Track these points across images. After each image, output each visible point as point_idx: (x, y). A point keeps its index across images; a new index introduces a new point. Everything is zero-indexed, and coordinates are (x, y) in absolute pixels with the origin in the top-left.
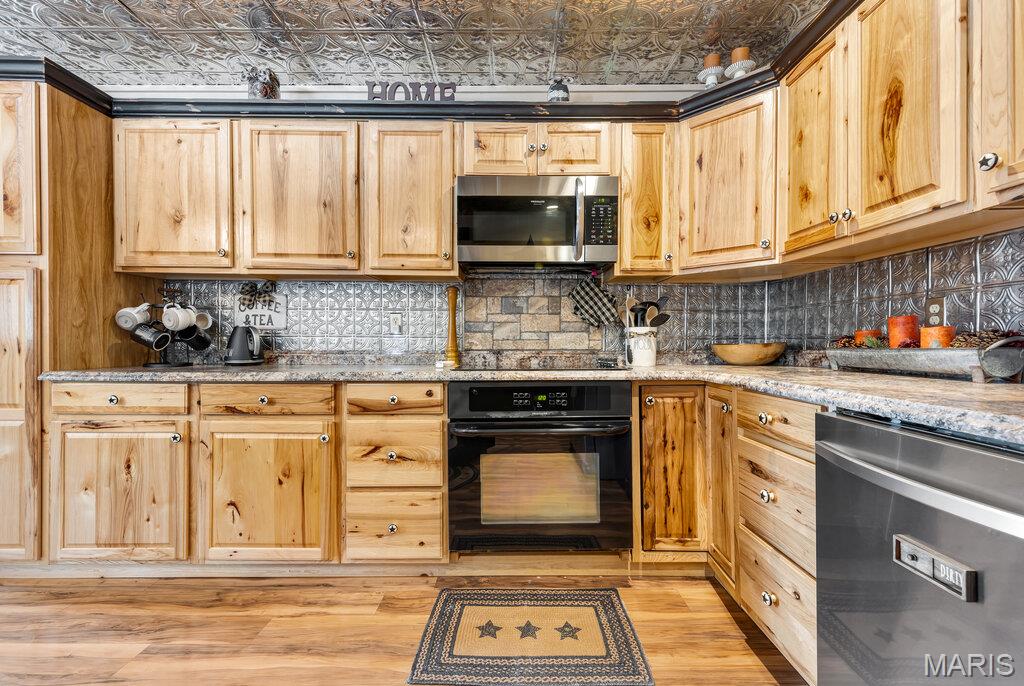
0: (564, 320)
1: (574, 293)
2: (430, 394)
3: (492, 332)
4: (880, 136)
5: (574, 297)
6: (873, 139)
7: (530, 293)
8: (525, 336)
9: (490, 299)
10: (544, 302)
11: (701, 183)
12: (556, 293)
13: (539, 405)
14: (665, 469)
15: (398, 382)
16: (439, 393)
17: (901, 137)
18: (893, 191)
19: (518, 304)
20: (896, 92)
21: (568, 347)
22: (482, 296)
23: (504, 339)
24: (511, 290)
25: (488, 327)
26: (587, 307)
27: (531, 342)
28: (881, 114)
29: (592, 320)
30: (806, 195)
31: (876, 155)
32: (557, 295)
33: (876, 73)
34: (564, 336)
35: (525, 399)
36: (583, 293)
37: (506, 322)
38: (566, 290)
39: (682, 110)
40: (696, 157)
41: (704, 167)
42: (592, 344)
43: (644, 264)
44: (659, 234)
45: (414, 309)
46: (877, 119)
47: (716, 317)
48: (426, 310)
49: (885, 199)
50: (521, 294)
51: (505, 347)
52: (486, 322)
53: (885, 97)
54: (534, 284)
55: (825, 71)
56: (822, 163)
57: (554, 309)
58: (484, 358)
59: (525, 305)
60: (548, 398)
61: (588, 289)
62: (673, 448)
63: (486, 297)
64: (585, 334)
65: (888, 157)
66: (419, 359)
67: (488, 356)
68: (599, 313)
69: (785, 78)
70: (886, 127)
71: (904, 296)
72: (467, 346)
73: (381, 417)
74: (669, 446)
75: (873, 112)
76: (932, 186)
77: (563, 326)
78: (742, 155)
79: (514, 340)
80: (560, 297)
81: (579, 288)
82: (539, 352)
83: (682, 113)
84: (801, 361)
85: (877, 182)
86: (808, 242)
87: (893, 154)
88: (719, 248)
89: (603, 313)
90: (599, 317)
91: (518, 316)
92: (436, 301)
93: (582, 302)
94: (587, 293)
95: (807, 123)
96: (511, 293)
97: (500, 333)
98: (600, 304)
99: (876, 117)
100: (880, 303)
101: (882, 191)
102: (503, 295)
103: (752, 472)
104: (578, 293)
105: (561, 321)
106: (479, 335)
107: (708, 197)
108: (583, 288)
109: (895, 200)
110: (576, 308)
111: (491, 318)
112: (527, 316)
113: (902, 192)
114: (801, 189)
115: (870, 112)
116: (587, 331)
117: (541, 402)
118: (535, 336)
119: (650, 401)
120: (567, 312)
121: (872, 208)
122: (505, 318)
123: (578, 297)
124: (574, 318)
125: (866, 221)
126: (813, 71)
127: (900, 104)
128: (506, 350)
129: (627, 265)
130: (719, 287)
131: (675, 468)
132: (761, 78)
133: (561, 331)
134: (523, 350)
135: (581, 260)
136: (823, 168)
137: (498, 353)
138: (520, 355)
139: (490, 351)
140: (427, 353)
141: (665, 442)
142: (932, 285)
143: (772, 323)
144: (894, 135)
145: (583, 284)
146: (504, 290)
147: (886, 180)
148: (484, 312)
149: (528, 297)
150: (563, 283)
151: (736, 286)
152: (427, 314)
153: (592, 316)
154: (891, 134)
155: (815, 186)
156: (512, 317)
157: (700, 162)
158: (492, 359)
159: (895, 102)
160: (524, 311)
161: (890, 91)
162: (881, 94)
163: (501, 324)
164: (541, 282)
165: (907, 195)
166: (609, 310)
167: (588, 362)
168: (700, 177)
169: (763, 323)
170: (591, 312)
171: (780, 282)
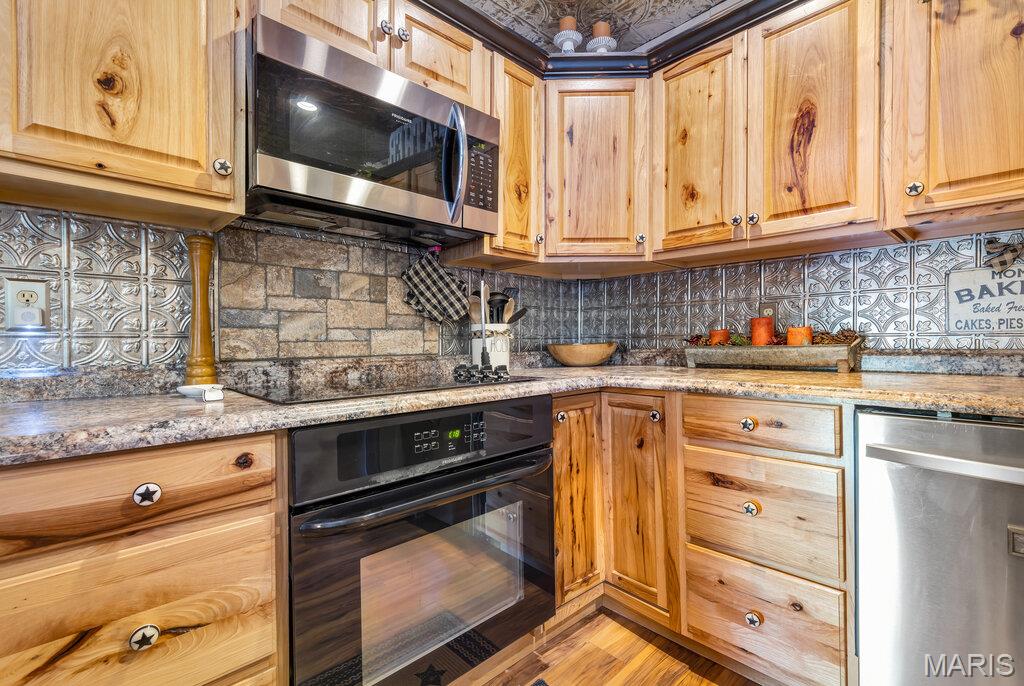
0: (392, 311)
1: (411, 272)
2: (244, 462)
3: (277, 328)
4: (788, 150)
5: (410, 279)
6: (779, 152)
7: (342, 267)
8: (335, 334)
9: (272, 272)
10: (364, 282)
11: (572, 160)
12: (380, 271)
13: (451, 447)
14: (572, 498)
15: (165, 447)
16: (267, 457)
17: (813, 154)
18: (804, 202)
19: (323, 282)
20: (808, 112)
21: (398, 351)
22: (257, 263)
23: (297, 341)
24: (311, 257)
25: (268, 319)
26: (428, 294)
27: (345, 344)
28: (790, 130)
29: (435, 313)
30: (692, 195)
31: (783, 168)
32: (381, 273)
33: (785, 91)
34: (390, 335)
35: (429, 441)
36: (423, 274)
37: (302, 312)
38: (395, 268)
39: (550, 67)
40: (567, 128)
41: (576, 141)
42: (428, 345)
43: (515, 244)
44: (529, 208)
45: (85, 274)
46: (786, 135)
47: (543, 313)
48: (119, 278)
49: (794, 209)
50: (326, 266)
51: (300, 352)
52: (265, 309)
53: (795, 116)
54: (348, 252)
55: (718, 76)
56: (715, 165)
57: (378, 296)
58: (266, 373)
59: (334, 286)
60: (462, 434)
61: (429, 269)
62: (578, 471)
63: (264, 266)
64: (419, 333)
65: (798, 170)
66: (108, 385)
67: (272, 370)
68: (445, 304)
69: (662, 71)
70: (795, 143)
71: (738, 301)
72: (226, 353)
73: (90, 550)
74: (575, 469)
75: (780, 126)
76: (847, 203)
77: (391, 320)
78: (615, 139)
79: (317, 341)
80: (386, 276)
81: (418, 267)
82: (358, 360)
83: (550, 70)
84: (630, 360)
85: (784, 194)
86: (695, 241)
87: (804, 169)
88: (591, 236)
89: (452, 305)
90: (445, 309)
91: (322, 301)
92: (147, 260)
93: (422, 287)
94: (429, 275)
95: (692, 123)
96: (310, 264)
97: (291, 330)
98: (446, 291)
99: (783, 132)
100: (713, 307)
101: (792, 201)
102: (296, 264)
103: (714, 484)
104: (417, 273)
105: (387, 314)
106: (250, 333)
107: (580, 178)
108: (423, 267)
109: (805, 211)
110: (411, 295)
111: (273, 302)
112: (337, 302)
113: (813, 205)
114: (686, 188)
115: (776, 126)
116: (421, 327)
117: (453, 440)
118: (350, 336)
119: (563, 417)
120: (395, 301)
121: (777, 216)
122: (299, 303)
123: (416, 280)
124: (405, 309)
125: (769, 227)
126: (701, 72)
127: (812, 124)
128: (306, 359)
129: (499, 241)
130: (546, 281)
131: (580, 495)
132: (637, 63)
133: (388, 328)
134: (331, 358)
135: (458, 224)
136: (716, 171)
137: (291, 363)
138: (329, 366)
139: (275, 360)
140: (129, 369)
141: (571, 465)
142: (765, 293)
143: (587, 321)
144: (805, 152)
145: (424, 262)
146: (297, 257)
147: (796, 191)
148: (261, 292)
149: (339, 273)
150: (390, 257)
151: (558, 282)
152: (125, 289)
153: (435, 307)
154: (801, 150)
155: (703, 188)
156: (312, 304)
157: (571, 133)
158: (280, 375)
159: (806, 121)
160: (333, 295)
161: (800, 110)
162: (791, 110)
163: (294, 314)
164: (358, 251)
165: (819, 208)
166: (459, 300)
167: (426, 371)
168: (571, 152)
169: (577, 322)
170: (434, 301)
171: (598, 282)
